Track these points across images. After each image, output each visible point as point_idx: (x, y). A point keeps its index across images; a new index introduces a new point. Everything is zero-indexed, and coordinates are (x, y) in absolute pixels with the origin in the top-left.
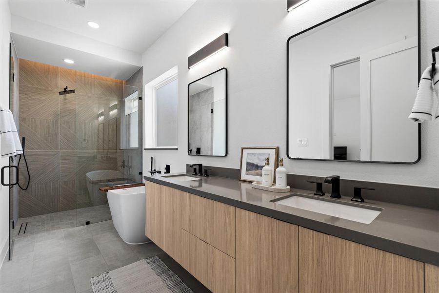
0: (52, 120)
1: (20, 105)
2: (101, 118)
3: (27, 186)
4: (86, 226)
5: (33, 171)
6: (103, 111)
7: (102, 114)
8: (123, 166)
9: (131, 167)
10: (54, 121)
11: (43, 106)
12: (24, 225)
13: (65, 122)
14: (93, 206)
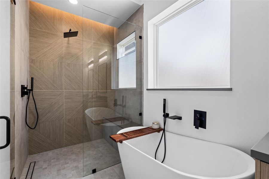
0: (57, 63)
1: (30, 47)
2: (91, 66)
3: (35, 124)
4: (92, 175)
5: (41, 110)
6: (93, 60)
7: (92, 62)
8: (115, 104)
9: (125, 106)
10: (59, 63)
11: (50, 49)
12: (32, 165)
13: (69, 65)
14: (91, 141)
